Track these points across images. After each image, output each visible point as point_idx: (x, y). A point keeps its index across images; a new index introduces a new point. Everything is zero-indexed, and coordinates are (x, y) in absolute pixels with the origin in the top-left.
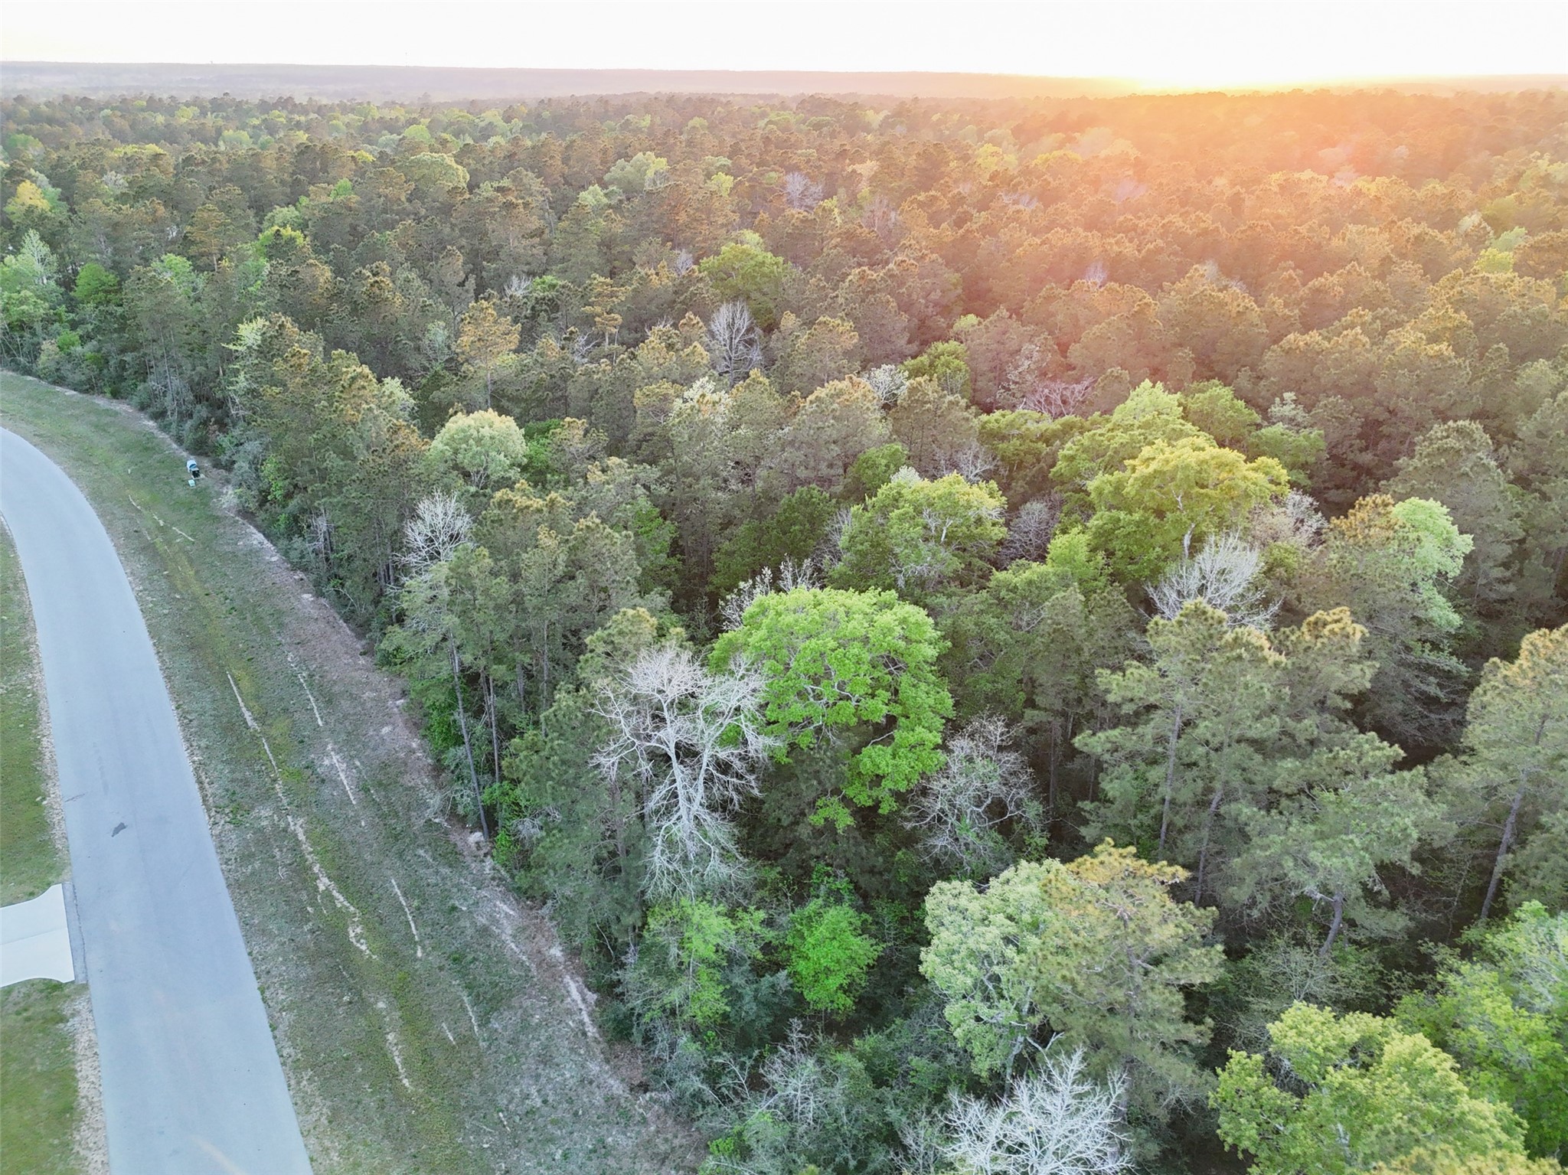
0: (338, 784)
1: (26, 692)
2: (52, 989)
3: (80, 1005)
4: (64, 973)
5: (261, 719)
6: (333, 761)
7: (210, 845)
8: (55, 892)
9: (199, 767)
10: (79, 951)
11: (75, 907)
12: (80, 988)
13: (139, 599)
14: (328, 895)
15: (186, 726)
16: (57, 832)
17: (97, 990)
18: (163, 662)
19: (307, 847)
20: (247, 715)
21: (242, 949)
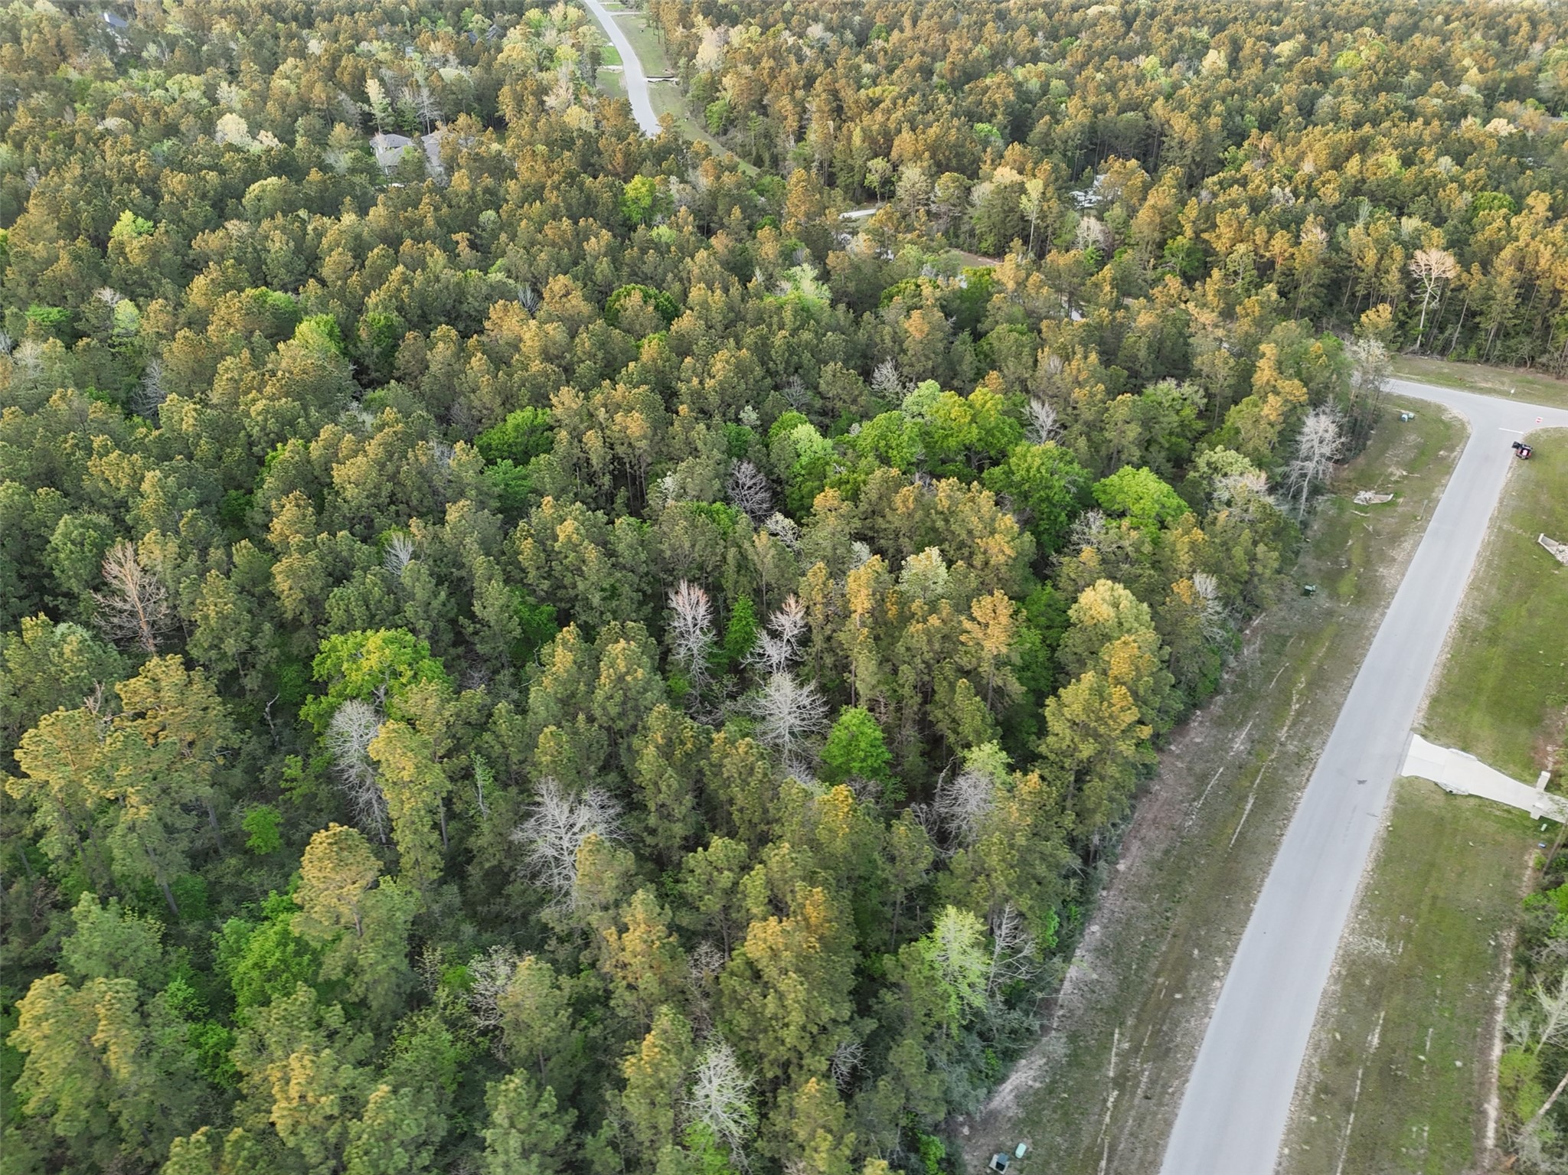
0: (1249, 734)
1: (1362, 922)
2: (1424, 736)
3: (1416, 725)
4: (1417, 738)
5: (1243, 798)
6: (1239, 744)
7: (1327, 747)
8: (1407, 772)
9: (1301, 788)
10: (1407, 743)
11: (1400, 760)
12: (1414, 730)
13: (1226, 970)
14: (1298, 701)
15: (1288, 819)
16: (1390, 803)
17: (1408, 726)
18: (1262, 880)
19: (1288, 723)
20: (1249, 807)
21: (1347, 703)
